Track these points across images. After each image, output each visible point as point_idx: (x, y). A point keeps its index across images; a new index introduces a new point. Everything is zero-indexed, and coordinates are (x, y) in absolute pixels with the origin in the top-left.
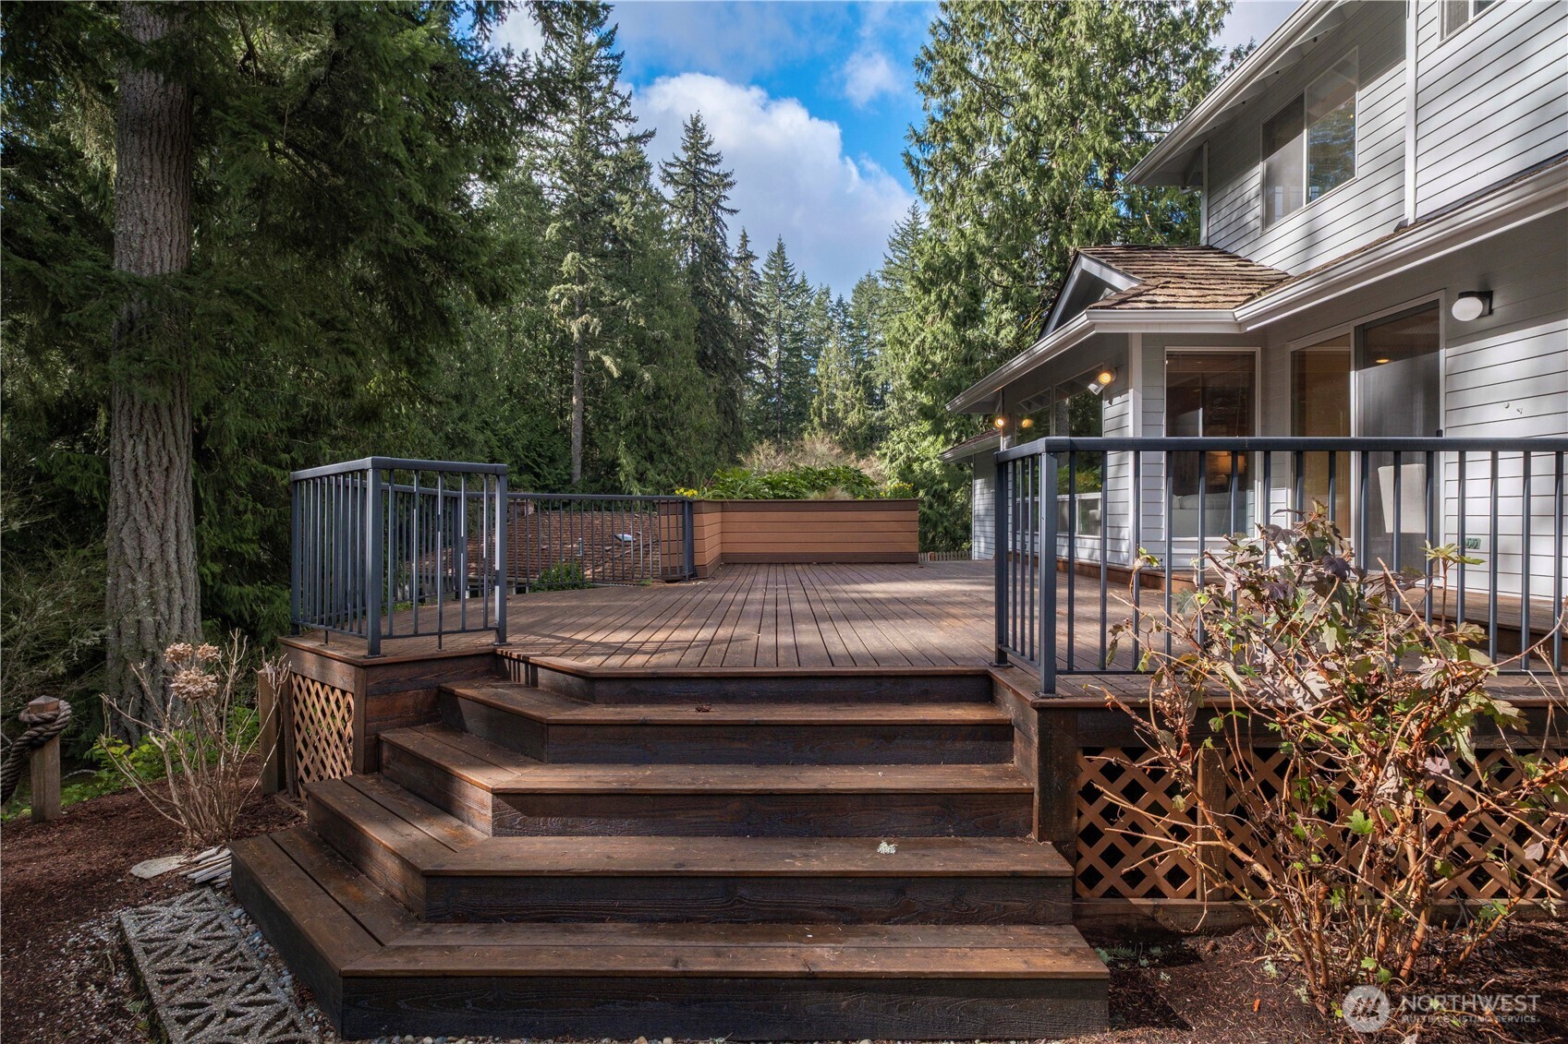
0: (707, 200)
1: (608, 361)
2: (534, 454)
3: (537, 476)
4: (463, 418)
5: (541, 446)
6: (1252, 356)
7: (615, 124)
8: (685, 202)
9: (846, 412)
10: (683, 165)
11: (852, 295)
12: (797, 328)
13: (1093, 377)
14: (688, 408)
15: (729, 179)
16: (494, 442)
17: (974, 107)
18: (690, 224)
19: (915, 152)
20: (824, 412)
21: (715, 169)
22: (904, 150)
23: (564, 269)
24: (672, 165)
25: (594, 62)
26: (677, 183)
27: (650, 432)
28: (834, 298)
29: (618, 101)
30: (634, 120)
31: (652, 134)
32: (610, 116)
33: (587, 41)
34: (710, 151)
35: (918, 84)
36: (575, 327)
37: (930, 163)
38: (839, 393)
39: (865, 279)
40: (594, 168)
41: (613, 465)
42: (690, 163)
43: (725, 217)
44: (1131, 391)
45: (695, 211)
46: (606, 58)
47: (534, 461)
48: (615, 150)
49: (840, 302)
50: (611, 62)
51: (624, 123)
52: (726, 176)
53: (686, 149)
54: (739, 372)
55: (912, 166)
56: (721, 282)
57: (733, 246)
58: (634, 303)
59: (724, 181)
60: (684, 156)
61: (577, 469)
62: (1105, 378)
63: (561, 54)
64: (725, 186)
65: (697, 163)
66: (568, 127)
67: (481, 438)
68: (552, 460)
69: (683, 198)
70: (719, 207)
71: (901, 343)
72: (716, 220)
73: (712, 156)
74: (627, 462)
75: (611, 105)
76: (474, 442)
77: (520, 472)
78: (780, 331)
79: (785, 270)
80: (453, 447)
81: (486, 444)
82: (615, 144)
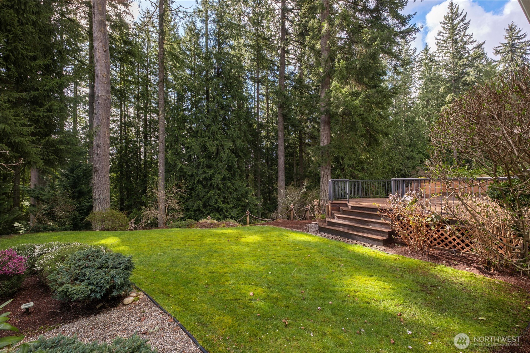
0: (518, 54)
4: (412, 151)
7: (467, 46)
10: (505, 45)
18: (510, 66)
21: (523, 40)
23: (447, 100)
24: (499, 47)
25: (458, 29)
26: (502, 53)
29: (468, 37)
30: (475, 42)
31: (484, 43)
32: (465, 44)
33: (455, 24)
34: (519, 34)
40: (459, 63)
42: (509, 43)
45: (513, 60)
46: (462, 26)
48: (467, 54)
50: (465, 26)
51: (470, 44)
53: (506, 38)
60: (506, 41)
63: (445, 32)
65: (513, 41)
66: (448, 54)
69: (505, 57)
70: (526, 54)
72: (524, 59)
73: (521, 36)
75: (465, 40)
76: (415, 158)
80: (408, 160)
81: (420, 157)
82: (468, 52)
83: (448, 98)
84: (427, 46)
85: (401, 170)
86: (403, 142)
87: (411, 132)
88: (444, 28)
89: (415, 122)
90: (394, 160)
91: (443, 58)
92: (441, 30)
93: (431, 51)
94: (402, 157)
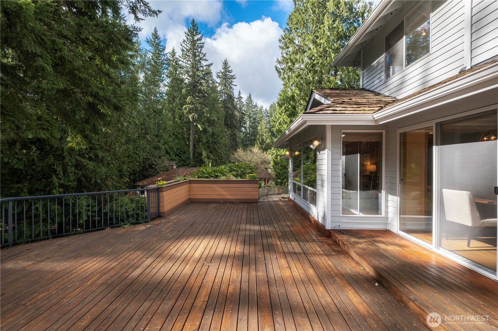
0: (228, 82)
1: (199, 126)
2: (179, 151)
3: (180, 157)
4: (159, 141)
5: (181, 149)
6: (381, 134)
7: (202, 62)
8: (223, 83)
9: (266, 139)
10: (222, 73)
11: (269, 108)
12: (254, 116)
13: (311, 142)
14: (221, 139)
15: (235, 77)
16: (168, 148)
17: (295, 52)
18: (224, 89)
19: (278, 66)
20: (260, 139)
21: (231, 74)
22: (275, 65)
23: (187, 101)
24: (219, 73)
25: (197, 45)
26: (220, 78)
27: (211, 145)
28: (264, 109)
29: (203, 55)
30: (207, 60)
31: (212, 64)
32: (201, 59)
33: (195, 39)
34: (229, 69)
35: (280, 47)
36: (190, 116)
37: (283, 69)
38: (264, 134)
39: (272, 104)
40: (196, 73)
41: (201, 154)
42: (224, 73)
43: (233, 87)
44: (326, 150)
45: (225, 85)
46: (200, 44)
47: (179, 153)
48: (202, 69)
49: (266, 110)
50: (201, 44)
51: (204, 61)
52: (234, 76)
53: (223, 69)
54: (237, 128)
55: (278, 70)
56: (233, 104)
57: (236, 95)
58: (206, 110)
59: (233, 77)
60: (222, 71)
61: (191, 155)
62: (316, 143)
63: (188, 43)
64: (233, 78)
65: (226, 72)
66: (189, 62)
67: (163, 147)
68: (184, 152)
69: (222, 82)
70: (232, 84)
71: (275, 122)
72: (231, 88)
73: (230, 70)
74: (204, 154)
75: (201, 56)
76: (161, 148)
77: (175, 156)
78: (250, 117)
79: (251, 101)
80: (155, 149)
81: (165, 148)
82: (202, 67)
83: (188, 99)
84: (174, 49)
85: (149, 159)
86: (151, 131)
87: (158, 123)
88: (187, 38)
89: (163, 114)
90: (140, 148)
91: (185, 63)
92: (186, 39)
93: (177, 56)
94: (149, 146)
